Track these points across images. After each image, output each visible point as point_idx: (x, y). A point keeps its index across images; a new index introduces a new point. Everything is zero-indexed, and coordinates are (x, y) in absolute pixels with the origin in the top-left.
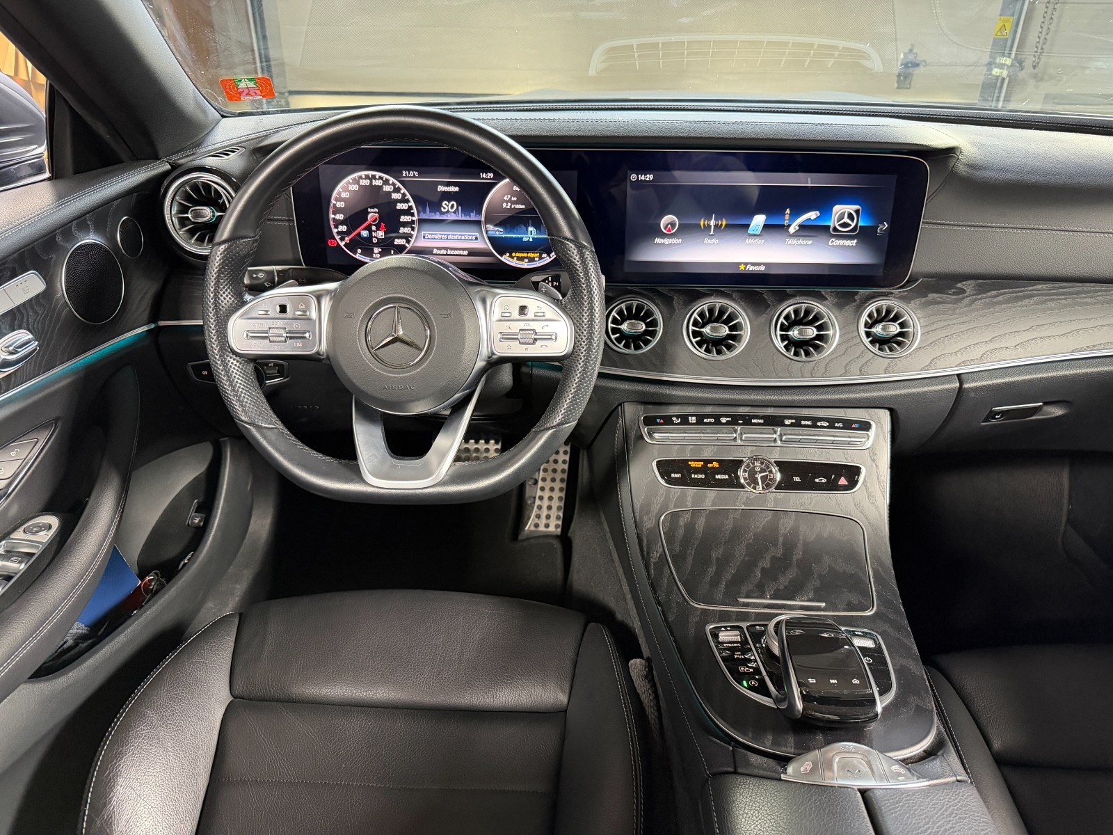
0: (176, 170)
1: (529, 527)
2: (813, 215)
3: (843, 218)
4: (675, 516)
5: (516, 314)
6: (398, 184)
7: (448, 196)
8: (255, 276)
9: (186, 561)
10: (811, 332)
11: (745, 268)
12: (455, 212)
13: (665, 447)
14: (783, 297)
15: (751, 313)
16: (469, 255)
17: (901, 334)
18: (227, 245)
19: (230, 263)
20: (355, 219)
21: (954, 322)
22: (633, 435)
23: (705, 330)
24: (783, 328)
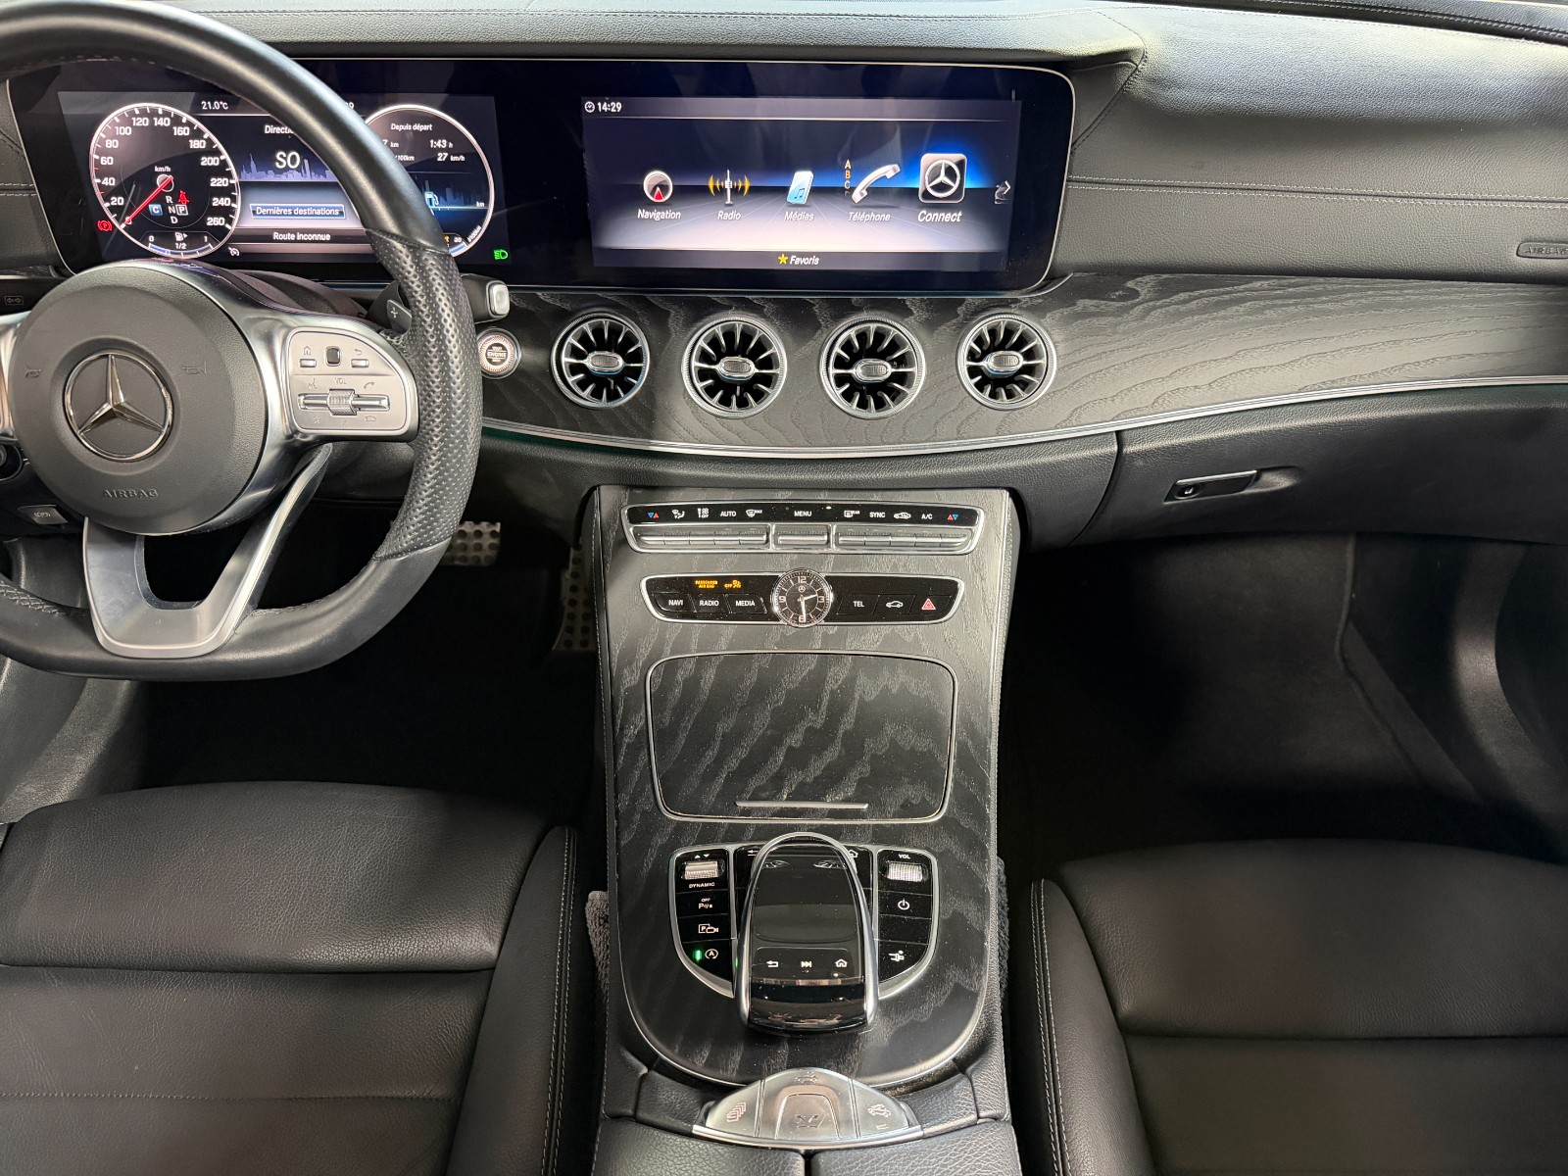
1: (557, 645)
2: (888, 171)
3: (938, 176)
5: (323, 365)
6: (198, 124)
7: (285, 143)
10: (886, 370)
11: (788, 261)
12: (298, 169)
13: (662, 559)
14: (841, 310)
15: (789, 339)
16: (332, 241)
17: (1029, 370)
21: (1113, 346)
22: (611, 537)
23: (720, 368)
24: (840, 363)
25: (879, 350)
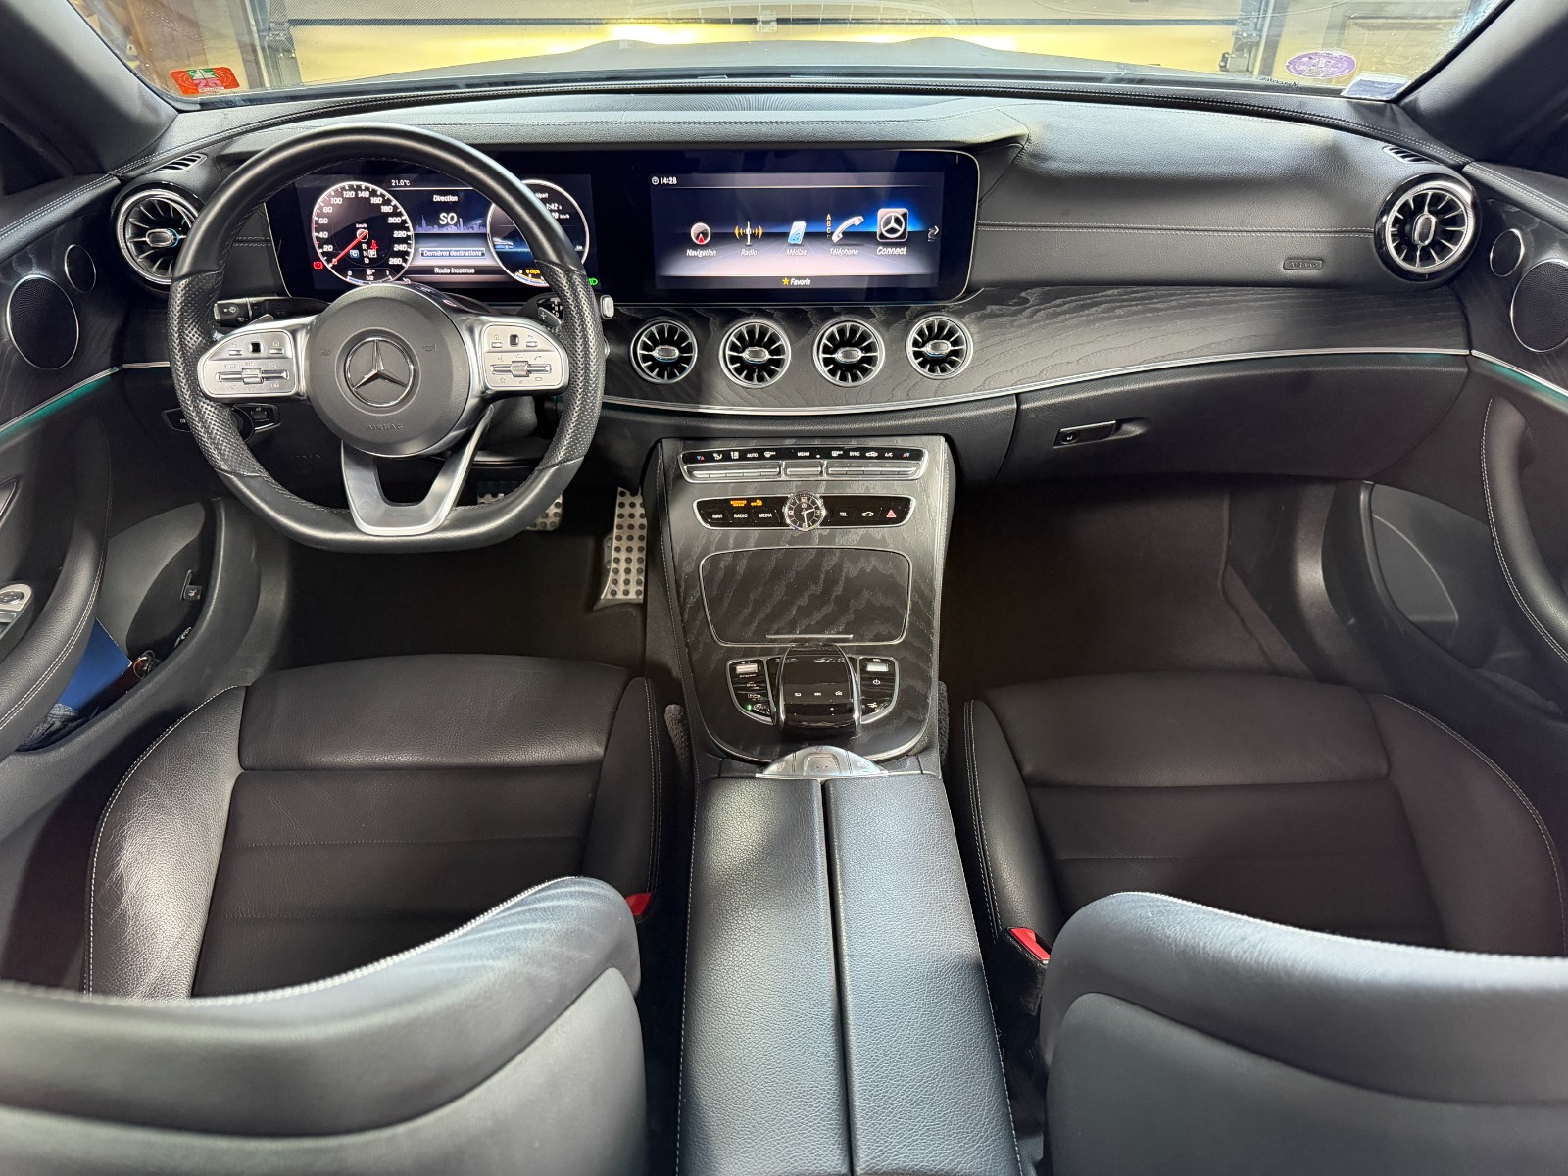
0: (127, 186)
1: (605, 595)
2: (856, 220)
3: (890, 223)
4: (716, 559)
5: (507, 345)
6: (388, 195)
7: (447, 207)
8: (226, 310)
9: (183, 638)
10: (858, 354)
11: (789, 282)
12: (455, 225)
13: (707, 487)
14: (827, 315)
15: (792, 335)
16: (476, 273)
17: (955, 353)
18: (187, 280)
19: (193, 299)
20: (342, 236)
21: (1011, 336)
22: (672, 474)
23: (745, 355)
24: (826, 350)
25: (853, 341)
